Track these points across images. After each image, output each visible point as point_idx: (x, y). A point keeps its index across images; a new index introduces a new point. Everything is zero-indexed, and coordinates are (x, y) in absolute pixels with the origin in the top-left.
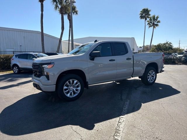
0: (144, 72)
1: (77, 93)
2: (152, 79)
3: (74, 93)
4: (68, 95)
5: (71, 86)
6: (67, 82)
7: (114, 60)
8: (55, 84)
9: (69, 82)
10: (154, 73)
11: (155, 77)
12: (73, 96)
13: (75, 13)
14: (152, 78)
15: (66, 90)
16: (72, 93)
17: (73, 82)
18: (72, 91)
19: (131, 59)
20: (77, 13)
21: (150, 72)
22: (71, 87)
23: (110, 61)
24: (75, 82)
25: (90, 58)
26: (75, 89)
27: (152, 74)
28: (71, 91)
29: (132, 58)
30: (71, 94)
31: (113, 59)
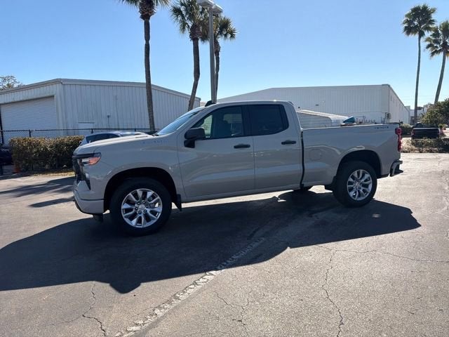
0: (335, 175)
1: (154, 219)
2: (361, 190)
3: (148, 219)
4: (134, 222)
5: (140, 203)
6: (130, 194)
7: (247, 146)
8: (103, 198)
9: (136, 195)
10: (367, 176)
11: (370, 187)
12: (144, 224)
13: (229, 36)
14: (363, 190)
15: (127, 210)
16: (143, 219)
17: (145, 194)
18: (142, 215)
19: (294, 142)
20: (232, 36)
21: (355, 174)
22: (142, 206)
23: (236, 147)
24: (150, 194)
25: (185, 142)
26: (148, 210)
27: (363, 180)
28: (140, 213)
29: (298, 139)
30: (139, 221)
31: (245, 143)
